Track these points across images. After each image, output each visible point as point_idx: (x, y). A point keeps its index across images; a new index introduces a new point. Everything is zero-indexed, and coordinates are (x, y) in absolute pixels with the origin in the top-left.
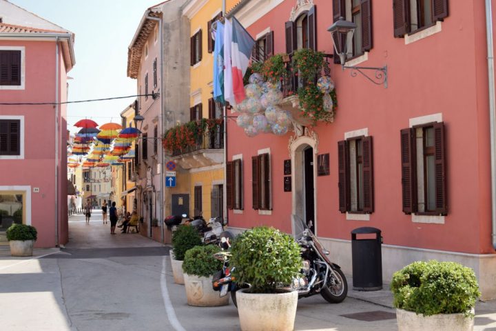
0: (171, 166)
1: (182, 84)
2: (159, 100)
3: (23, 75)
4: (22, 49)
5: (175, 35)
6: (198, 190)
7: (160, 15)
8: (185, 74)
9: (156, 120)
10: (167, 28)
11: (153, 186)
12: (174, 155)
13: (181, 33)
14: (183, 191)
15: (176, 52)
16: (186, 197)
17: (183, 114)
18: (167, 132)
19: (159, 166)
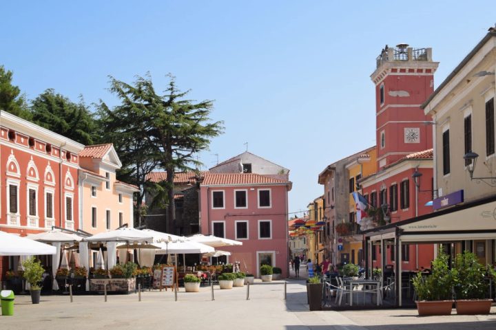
0: (340, 241)
1: (346, 202)
2: (335, 209)
3: (271, 201)
4: (270, 190)
5: (342, 178)
6: (353, 251)
7: (334, 169)
8: (347, 197)
9: (333, 217)
10: (338, 175)
11: (333, 250)
12: (342, 235)
13: (345, 177)
14: (346, 252)
15: (343, 186)
16: (348, 255)
17: (346, 215)
18: (338, 225)
19: (335, 240)
